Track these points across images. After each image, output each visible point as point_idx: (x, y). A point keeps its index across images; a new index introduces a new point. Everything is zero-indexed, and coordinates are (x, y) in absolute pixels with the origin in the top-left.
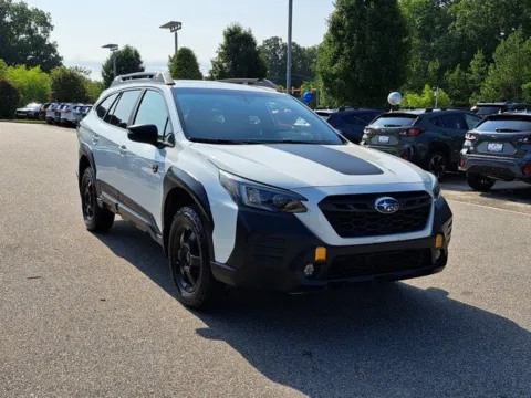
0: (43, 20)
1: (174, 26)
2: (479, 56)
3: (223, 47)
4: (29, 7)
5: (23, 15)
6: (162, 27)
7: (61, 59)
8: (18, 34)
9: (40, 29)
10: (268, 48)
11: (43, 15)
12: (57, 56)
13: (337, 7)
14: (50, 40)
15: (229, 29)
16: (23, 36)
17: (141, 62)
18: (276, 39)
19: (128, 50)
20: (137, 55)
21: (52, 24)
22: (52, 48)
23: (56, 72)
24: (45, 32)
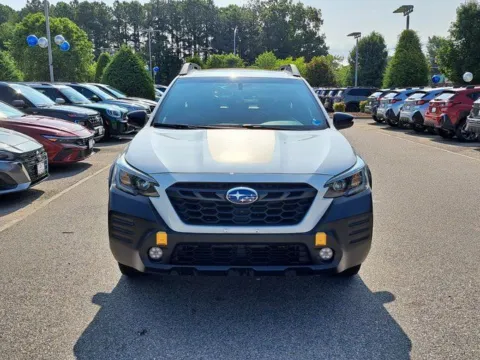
0: (315, 16)
1: (406, 10)
3: (455, 25)
4: (305, 7)
5: (300, 13)
6: (395, 12)
7: (327, 49)
8: (295, 31)
9: (312, 25)
11: (316, 12)
12: (324, 47)
14: (320, 34)
15: (463, 7)
16: (299, 32)
17: (385, 47)
20: (381, 40)
21: (322, 19)
22: (320, 40)
24: (316, 26)
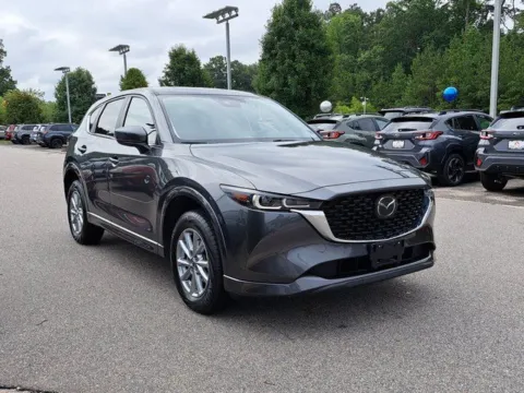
1: (122, 49)
2: (399, 68)
3: (168, 67)
6: (111, 50)
7: (14, 82)
10: (214, 66)
12: (11, 80)
13: (269, 29)
14: (4, 65)
15: (174, 50)
17: (93, 83)
18: (221, 58)
19: (79, 72)
20: (89, 76)
21: (5, 49)
22: (5, 73)
23: (9, 94)
